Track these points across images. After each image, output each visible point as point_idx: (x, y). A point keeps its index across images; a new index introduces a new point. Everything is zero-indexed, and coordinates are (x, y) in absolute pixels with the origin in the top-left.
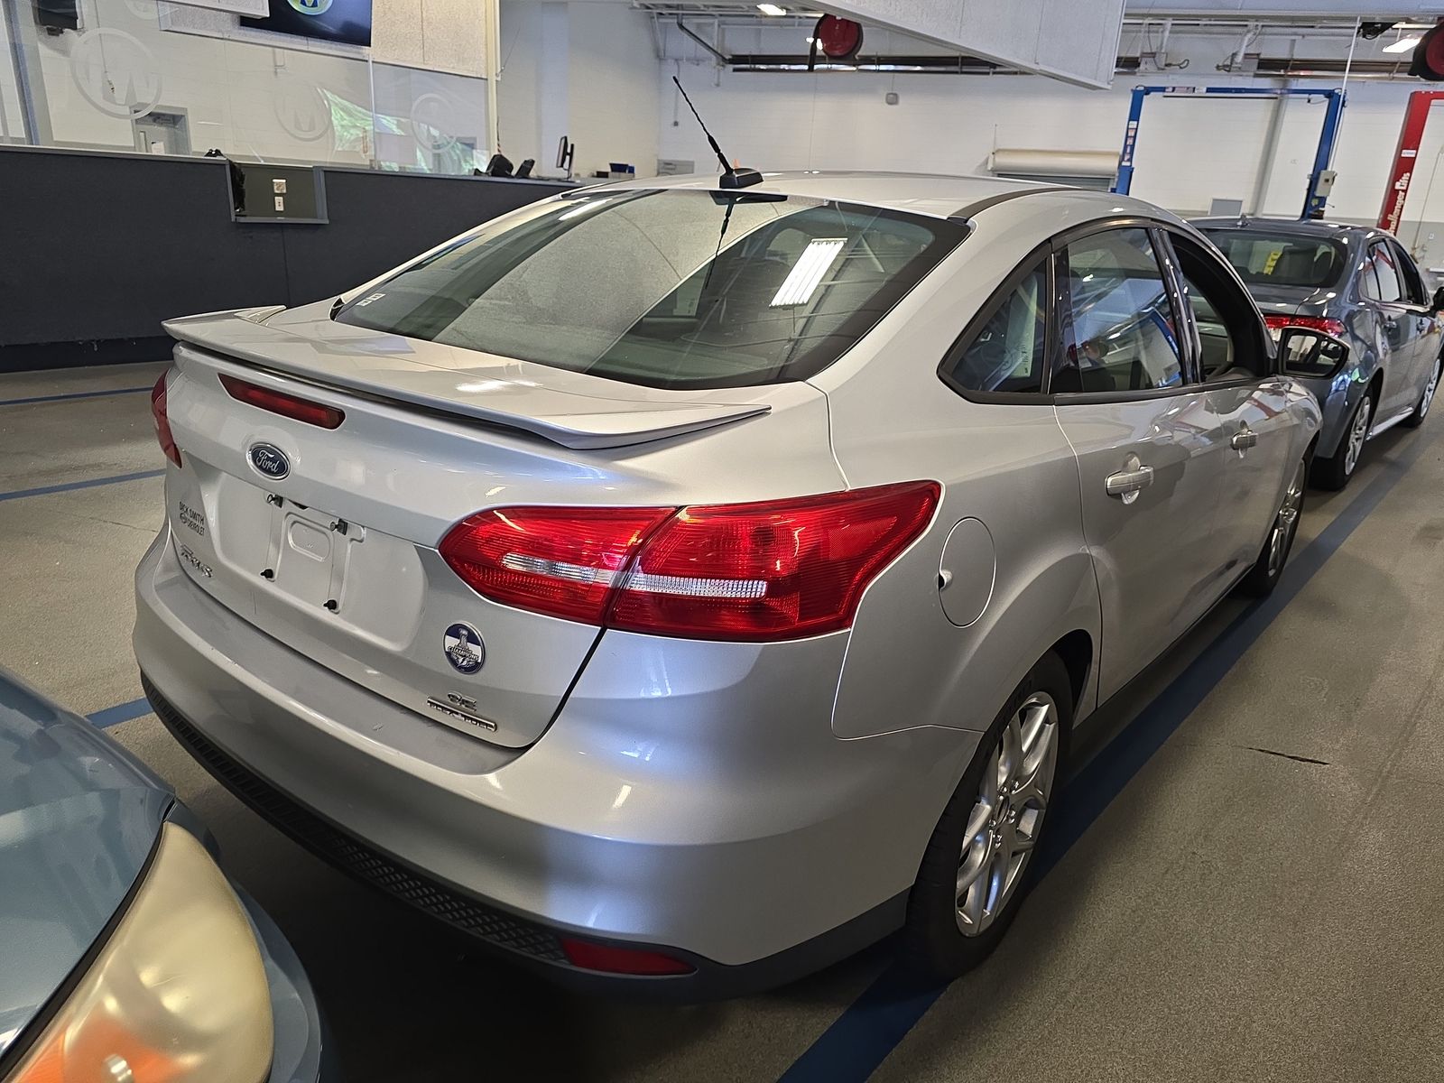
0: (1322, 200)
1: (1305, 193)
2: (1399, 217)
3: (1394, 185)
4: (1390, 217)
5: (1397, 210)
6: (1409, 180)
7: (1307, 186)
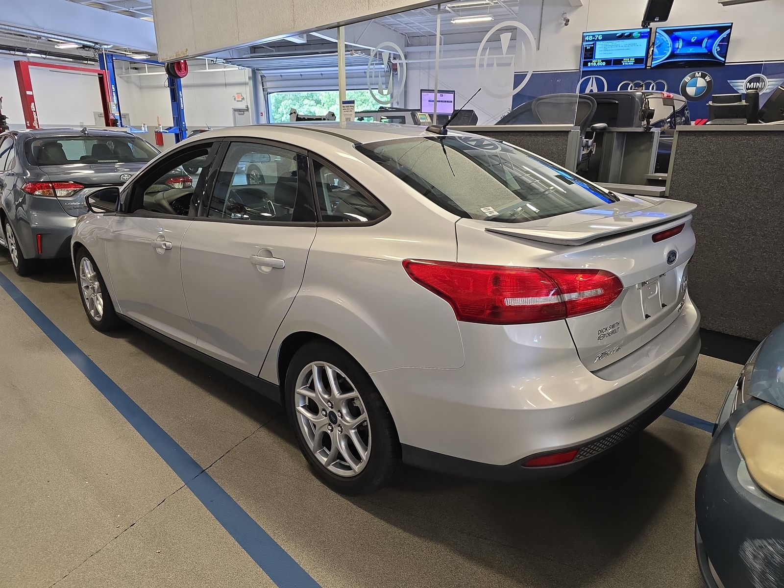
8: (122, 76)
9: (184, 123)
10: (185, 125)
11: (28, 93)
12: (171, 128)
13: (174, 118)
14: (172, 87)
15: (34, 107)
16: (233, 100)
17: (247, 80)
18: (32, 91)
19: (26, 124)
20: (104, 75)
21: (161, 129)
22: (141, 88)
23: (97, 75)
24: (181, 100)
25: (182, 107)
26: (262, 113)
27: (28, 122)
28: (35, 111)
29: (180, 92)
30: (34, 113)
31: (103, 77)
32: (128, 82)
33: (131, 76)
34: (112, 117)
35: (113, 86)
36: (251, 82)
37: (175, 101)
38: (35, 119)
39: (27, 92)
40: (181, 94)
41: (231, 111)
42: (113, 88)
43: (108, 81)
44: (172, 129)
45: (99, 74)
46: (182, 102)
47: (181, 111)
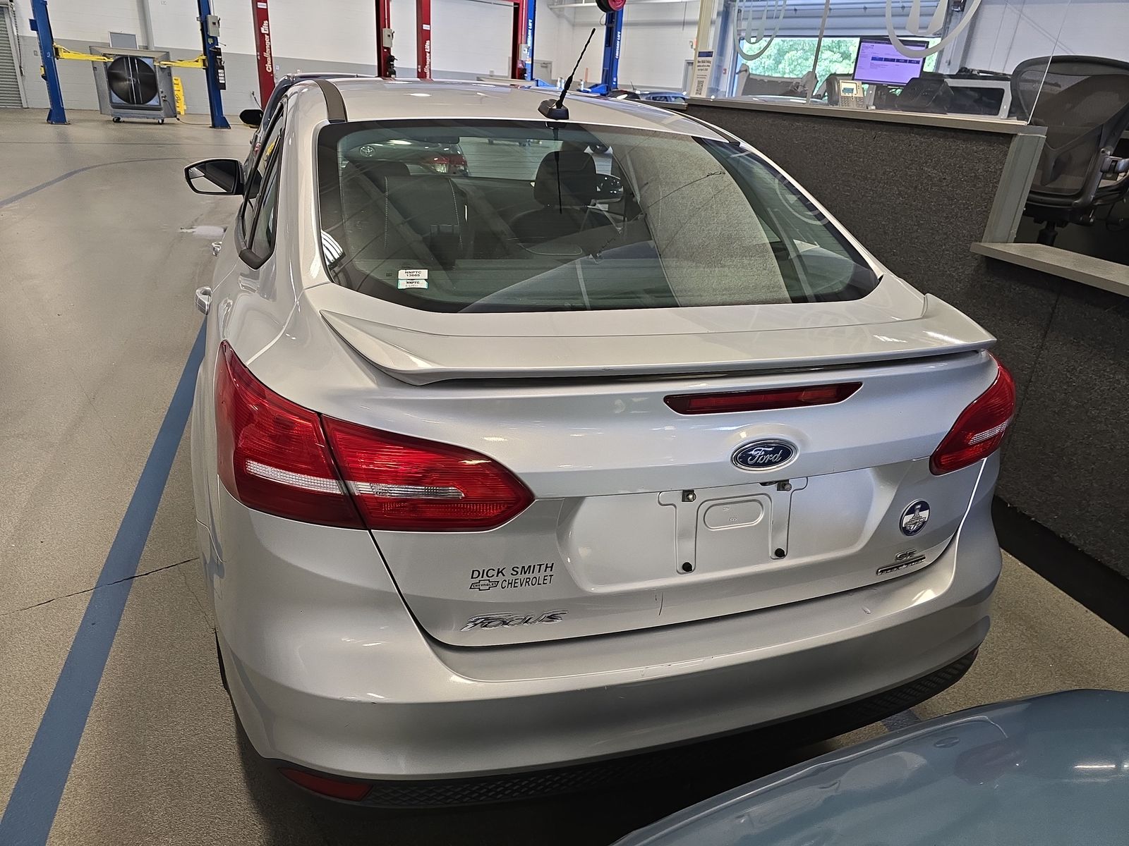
0: (215, 39)
1: (200, 32)
2: (271, 54)
3: (260, 30)
4: (265, 55)
5: (268, 50)
6: (268, 26)
7: (199, 28)
8: (552, 7)
9: (615, 80)
10: (616, 82)
11: (426, 27)
12: (597, 85)
13: (603, 70)
14: (610, 25)
15: (428, 47)
16: (690, 47)
17: (715, 16)
18: (430, 24)
19: (418, 68)
20: (521, 6)
21: (582, 86)
22: (574, 25)
23: (512, 4)
24: (618, 44)
25: (617, 55)
26: (725, 70)
27: (419, 67)
28: (430, 53)
29: (619, 33)
30: (428, 54)
31: (518, 8)
32: (559, 16)
33: (563, 8)
34: (520, 65)
35: (530, 21)
36: (719, 21)
37: (609, 46)
38: (428, 63)
39: (424, 25)
40: (619, 36)
41: (683, 64)
42: (530, 24)
43: (523, 14)
44: (598, 87)
45: (515, 4)
46: (618, 47)
47: (615, 61)
